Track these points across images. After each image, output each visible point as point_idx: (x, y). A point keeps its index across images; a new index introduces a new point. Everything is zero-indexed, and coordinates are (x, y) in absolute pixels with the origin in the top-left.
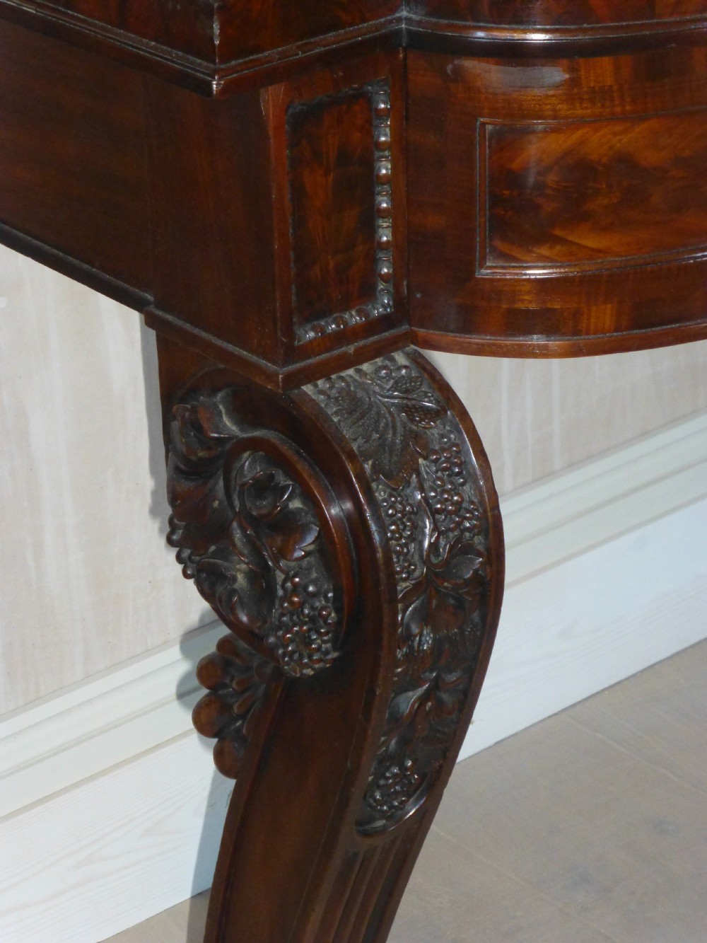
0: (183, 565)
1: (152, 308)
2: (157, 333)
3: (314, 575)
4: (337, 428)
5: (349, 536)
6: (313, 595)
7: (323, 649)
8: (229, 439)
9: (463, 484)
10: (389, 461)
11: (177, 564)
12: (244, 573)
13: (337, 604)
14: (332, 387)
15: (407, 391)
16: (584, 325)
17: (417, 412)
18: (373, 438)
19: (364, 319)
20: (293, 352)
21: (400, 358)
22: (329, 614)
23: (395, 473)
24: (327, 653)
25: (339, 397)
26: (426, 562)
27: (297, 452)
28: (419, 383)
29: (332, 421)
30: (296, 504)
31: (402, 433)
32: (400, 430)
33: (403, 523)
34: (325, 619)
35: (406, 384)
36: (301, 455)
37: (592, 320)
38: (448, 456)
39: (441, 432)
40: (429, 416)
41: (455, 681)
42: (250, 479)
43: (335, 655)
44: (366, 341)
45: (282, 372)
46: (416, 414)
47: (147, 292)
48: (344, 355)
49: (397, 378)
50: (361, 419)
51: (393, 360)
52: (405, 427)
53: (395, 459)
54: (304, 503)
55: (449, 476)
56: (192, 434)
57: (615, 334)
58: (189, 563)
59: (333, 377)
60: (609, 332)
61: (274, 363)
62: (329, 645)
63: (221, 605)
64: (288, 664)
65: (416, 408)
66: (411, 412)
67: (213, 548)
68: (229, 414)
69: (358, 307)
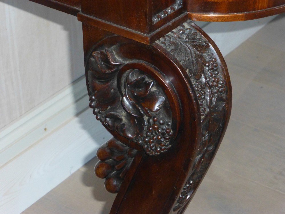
0: (96, 115)
1: (81, 13)
2: (82, 23)
3: (161, 116)
4: (174, 57)
5: (179, 100)
6: (163, 124)
7: (166, 145)
8: (121, 64)
9: (218, 74)
10: (194, 69)
11: (93, 114)
12: (124, 116)
13: (174, 127)
14: (165, 40)
15: (193, 39)
16: (257, 7)
17: (199, 47)
18: (186, 60)
19: (173, 11)
20: (152, 28)
21: (186, 25)
22: (170, 132)
23: (197, 73)
24: (167, 146)
25: (170, 44)
26: (209, 107)
27: (155, 68)
28: (196, 35)
29: (171, 54)
30: (154, 89)
31: (195, 56)
32: (194, 55)
33: (202, 93)
34: (168, 133)
35: (191, 36)
36: (156, 69)
37: (260, 4)
38: (213, 63)
39: (208, 54)
40: (203, 48)
41: (211, 150)
42: (134, 80)
43: (170, 146)
44: (174, 19)
45: (149, 36)
46: (198, 48)
47: (75, 6)
48: (168, 26)
49: (187, 34)
50: (180, 52)
51: (184, 26)
52: (195, 54)
53: (195, 67)
54: (157, 88)
55: (213, 71)
56: (102, 63)
57: (268, 9)
58: (98, 114)
59: (165, 36)
60: (266, 9)
61: (144, 32)
62: (168, 143)
63: (118, 131)
64: (150, 151)
65: (198, 45)
66: (197, 47)
67: (109, 107)
68: (117, 53)
69: (170, 6)
